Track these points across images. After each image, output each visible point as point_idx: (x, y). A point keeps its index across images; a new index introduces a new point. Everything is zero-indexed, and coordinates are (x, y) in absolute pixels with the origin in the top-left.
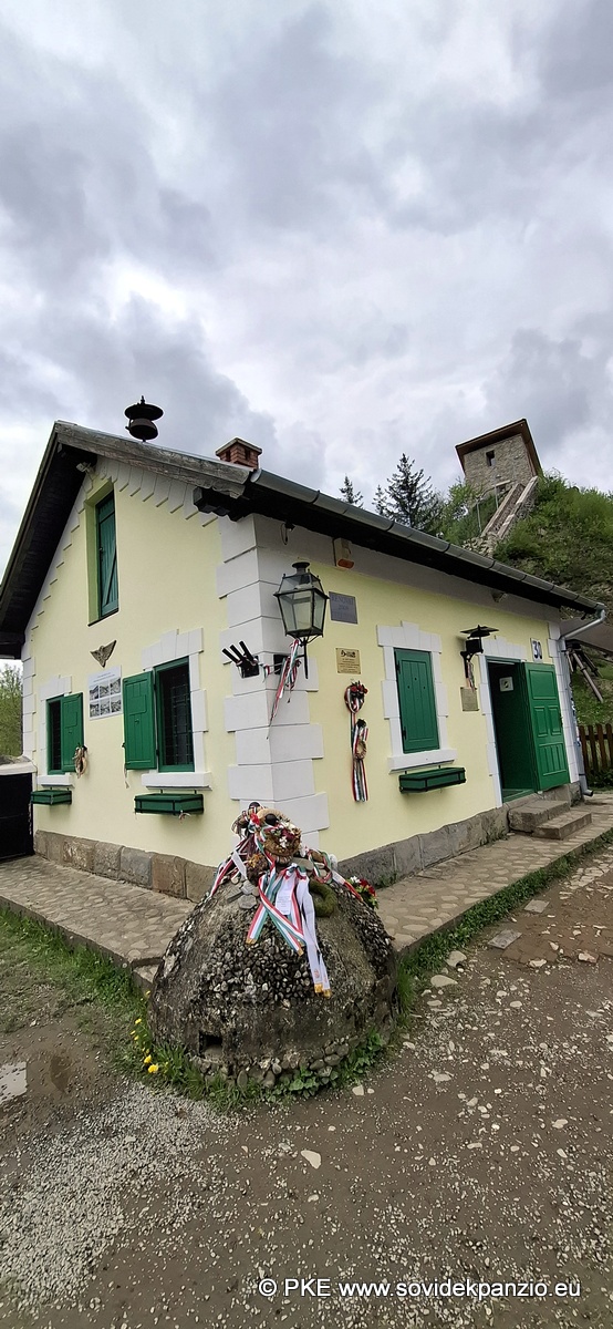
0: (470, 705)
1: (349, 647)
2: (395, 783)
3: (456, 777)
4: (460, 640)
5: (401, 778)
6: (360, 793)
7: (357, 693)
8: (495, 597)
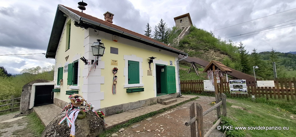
0: (149, 74)
1: (115, 60)
2: (125, 90)
3: (141, 90)
4: (148, 59)
5: (127, 90)
6: (114, 92)
7: (115, 70)
8: (160, 51)
